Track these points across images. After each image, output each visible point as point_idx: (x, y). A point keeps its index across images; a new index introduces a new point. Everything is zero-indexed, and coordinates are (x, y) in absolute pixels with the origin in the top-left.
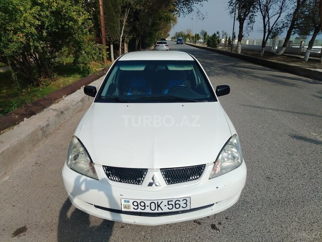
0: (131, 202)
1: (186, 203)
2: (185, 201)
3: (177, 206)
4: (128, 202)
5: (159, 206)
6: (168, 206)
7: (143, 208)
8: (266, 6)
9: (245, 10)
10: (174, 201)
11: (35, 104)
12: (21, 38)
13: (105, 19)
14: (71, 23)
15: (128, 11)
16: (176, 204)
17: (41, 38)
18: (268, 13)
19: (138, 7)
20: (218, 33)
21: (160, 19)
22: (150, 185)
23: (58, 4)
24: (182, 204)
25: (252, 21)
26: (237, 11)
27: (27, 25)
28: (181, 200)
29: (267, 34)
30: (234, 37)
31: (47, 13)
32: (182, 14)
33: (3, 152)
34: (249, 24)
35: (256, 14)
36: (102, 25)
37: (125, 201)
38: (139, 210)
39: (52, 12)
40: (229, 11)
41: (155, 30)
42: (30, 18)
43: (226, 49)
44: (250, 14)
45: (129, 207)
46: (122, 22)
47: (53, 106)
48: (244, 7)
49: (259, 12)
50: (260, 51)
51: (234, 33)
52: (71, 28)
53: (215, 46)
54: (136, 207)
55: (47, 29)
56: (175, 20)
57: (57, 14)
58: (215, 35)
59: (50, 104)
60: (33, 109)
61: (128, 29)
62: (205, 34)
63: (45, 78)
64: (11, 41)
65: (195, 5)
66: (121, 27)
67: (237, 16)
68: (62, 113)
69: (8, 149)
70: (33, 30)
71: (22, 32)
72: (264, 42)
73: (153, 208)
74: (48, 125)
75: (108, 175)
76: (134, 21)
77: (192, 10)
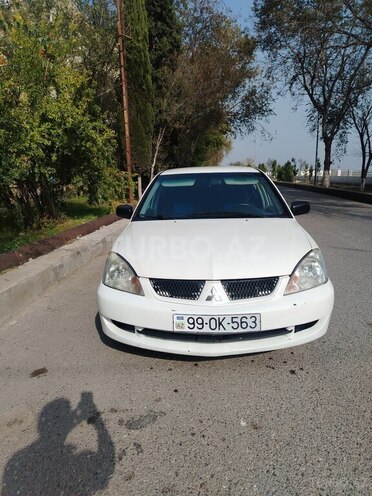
0: (186, 318)
1: (254, 322)
2: (253, 319)
3: (244, 325)
4: (182, 318)
5: (220, 324)
6: (232, 324)
7: (200, 326)
8: (364, 120)
9: (331, 127)
10: (240, 317)
11: (43, 242)
12: (24, 163)
13: (131, 142)
14: (89, 144)
15: (162, 131)
16: (242, 323)
17: (49, 163)
18: (367, 128)
19: (177, 126)
20: (293, 160)
21: (208, 143)
22: (209, 299)
23: (74, 119)
24: (250, 322)
25: (343, 141)
26: (321, 128)
27: (34, 146)
28: (249, 317)
29: (367, 158)
30: (319, 165)
31: (59, 131)
32: (238, 135)
33: (10, 290)
34: (339, 145)
35: (350, 130)
36: (128, 149)
37: (178, 318)
38: (195, 330)
39: (65, 130)
40: (308, 128)
41: (199, 159)
42: (38, 137)
43: (307, 183)
44: (340, 131)
45: (182, 326)
46: (154, 146)
47: (66, 247)
48: (330, 122)
49: (354, 128)
50: (358, 185)
51: (317, 160)
52: (89, 150)
53: (290, 179)
54: (192, 326)
55: (58, 151)
56: (228, 146)
57: (72, 133)
58: (289, 163)
59: (62, 244)
60: (40, 248)
61: (163, 156)
62: (274, 163)
63: (49, 218)
64: (12, 165)
65: (257, 121)
66: (154, 154)
67: (320, 134)
68: (78, 253)
69: (16, 287)
70: (41, 153)
71: (27, 155)
72: (364, 171)
73: (213, 326)
74: (61, 266)
75: (156, 290)
76: (171, 145)
77: (253, 129)
